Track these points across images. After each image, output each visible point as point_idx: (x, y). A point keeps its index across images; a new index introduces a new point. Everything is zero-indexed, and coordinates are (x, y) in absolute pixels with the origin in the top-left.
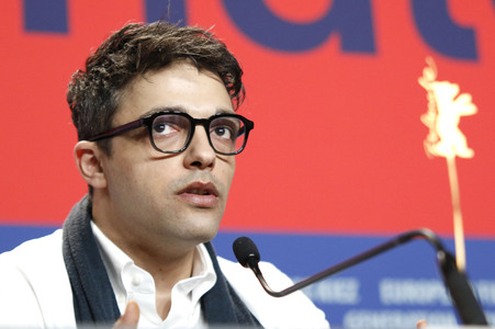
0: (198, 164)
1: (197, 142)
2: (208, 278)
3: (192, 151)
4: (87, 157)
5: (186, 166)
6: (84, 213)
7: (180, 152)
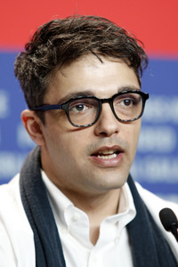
6: (36, 163)
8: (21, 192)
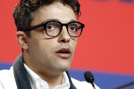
0: (63, 41)
1: (63, 33)
2: (67, 85)
3: (62, 36)
4: (21, 37)
5: (59, 42)
6: (21, 59)
7: (56, 36)
8: (14, 73)
